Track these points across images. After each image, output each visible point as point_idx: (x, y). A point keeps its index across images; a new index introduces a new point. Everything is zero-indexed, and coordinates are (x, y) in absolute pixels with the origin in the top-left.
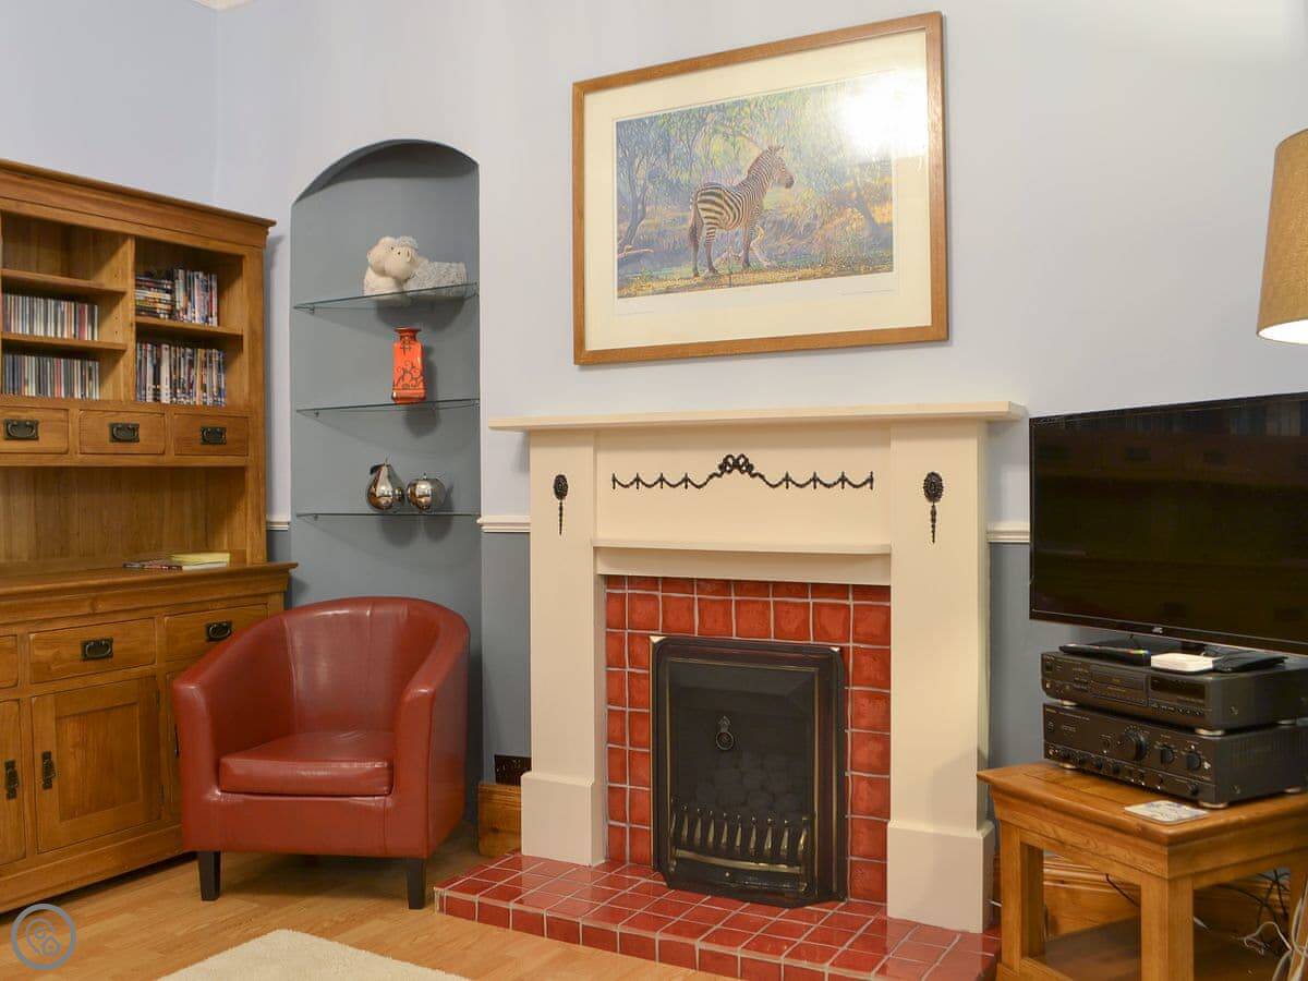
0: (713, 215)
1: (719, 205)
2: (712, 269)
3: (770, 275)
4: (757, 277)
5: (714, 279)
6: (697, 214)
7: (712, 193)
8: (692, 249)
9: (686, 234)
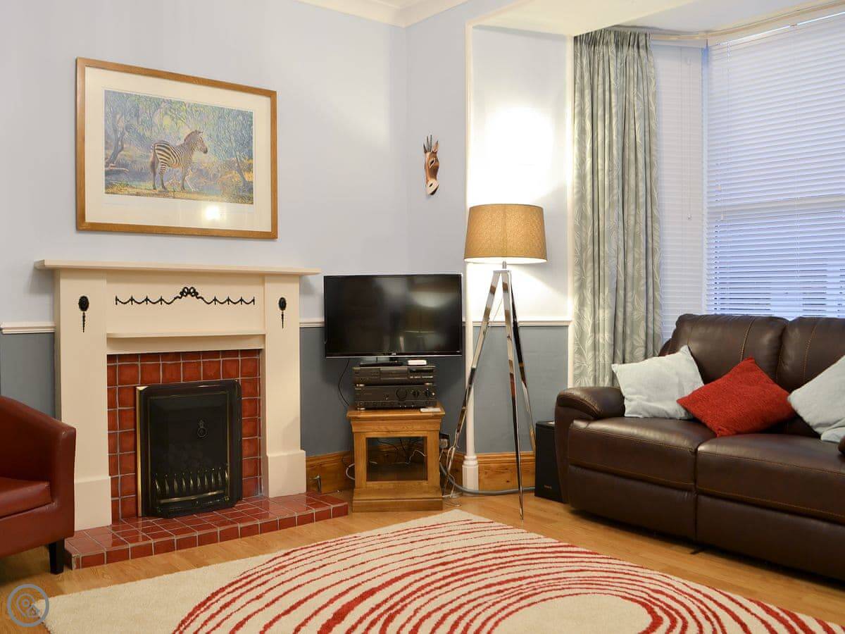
0: (164, 158)
1: (168, 154)
2: (164, 187)
3: (196, 196)
4: (189, 196)
5: (164, 193)
6: (155, 155)
7: (164, 146)
8: (152, 174)
9: (149, 165)
